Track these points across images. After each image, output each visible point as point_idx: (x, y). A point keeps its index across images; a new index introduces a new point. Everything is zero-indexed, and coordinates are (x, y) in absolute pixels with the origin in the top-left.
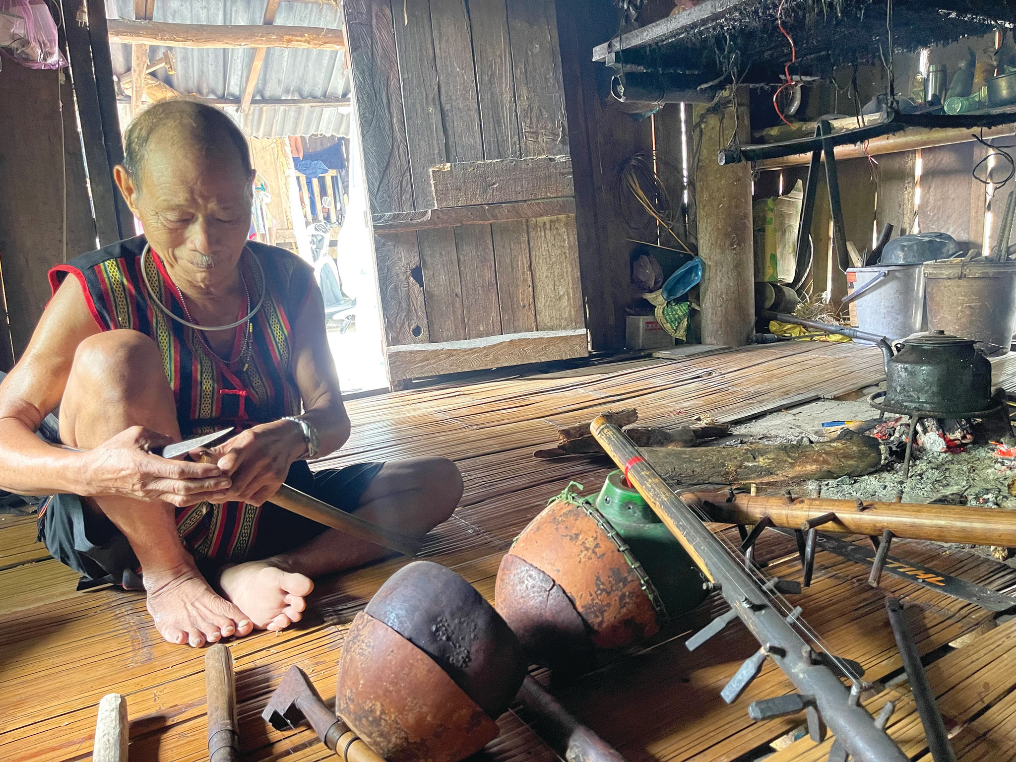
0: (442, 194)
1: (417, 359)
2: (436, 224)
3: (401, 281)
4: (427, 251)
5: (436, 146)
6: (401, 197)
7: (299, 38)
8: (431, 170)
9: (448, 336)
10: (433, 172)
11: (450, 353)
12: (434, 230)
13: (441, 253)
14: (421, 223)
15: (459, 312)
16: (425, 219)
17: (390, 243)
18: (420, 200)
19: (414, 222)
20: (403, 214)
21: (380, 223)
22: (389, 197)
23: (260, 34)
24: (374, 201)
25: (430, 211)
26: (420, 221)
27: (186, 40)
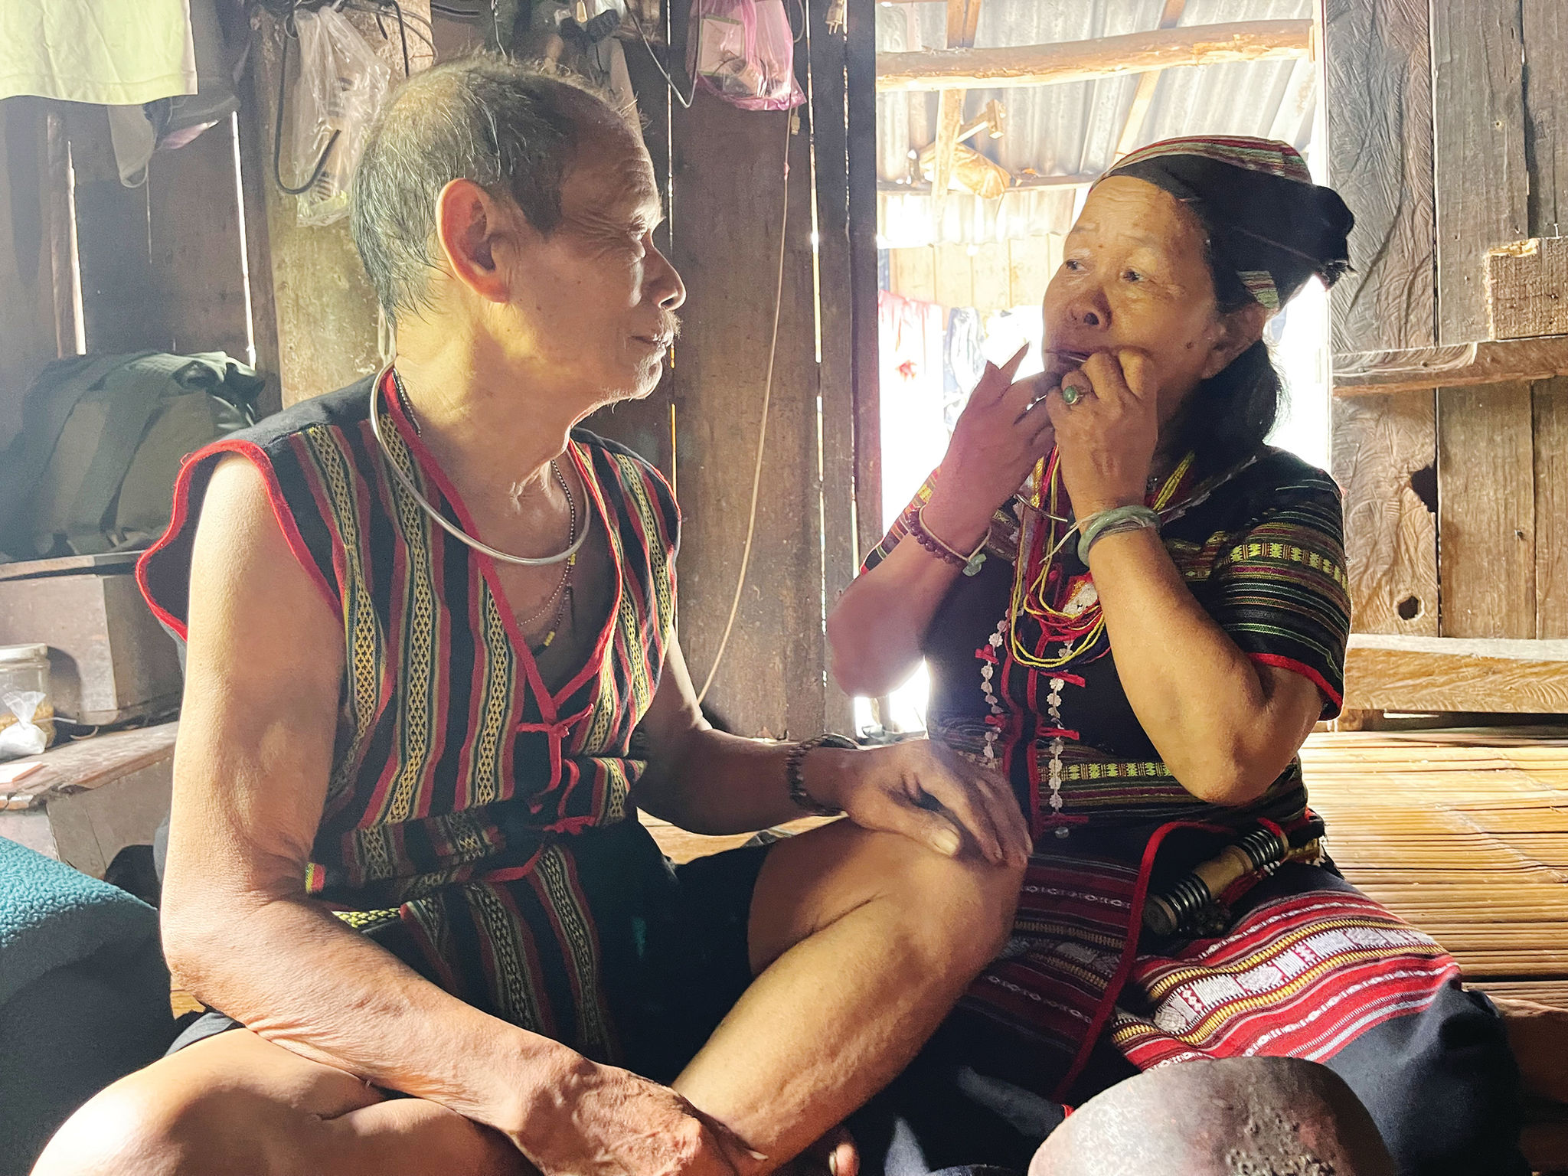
0: (1510, 306)
1: (1403, 670)
2: (1486, 373)
3: (1383, 497)
4: (1457, 435)
5: (1505, 202)
6: (1407, 315)
7: (1224, 44)
8: (1486, 257)
9: (1487, 625)
10: (1494, 259)
11: (1489, 667)
12: (1481, 387)
13: (1491, 440)
14: (1448, 374)
15: (1525, 573)
16: (1459, 363)
17: (1368, 416)
18: (1453, 322)
19: (1433, 369)
20: (1405, 354)
21: (1350, 373)
22: (1377, 317)
23: (1152, 46)
24: (1342, 328)
25: (1474, 347)
26: (1446, 367)
27: (1022, 72)
